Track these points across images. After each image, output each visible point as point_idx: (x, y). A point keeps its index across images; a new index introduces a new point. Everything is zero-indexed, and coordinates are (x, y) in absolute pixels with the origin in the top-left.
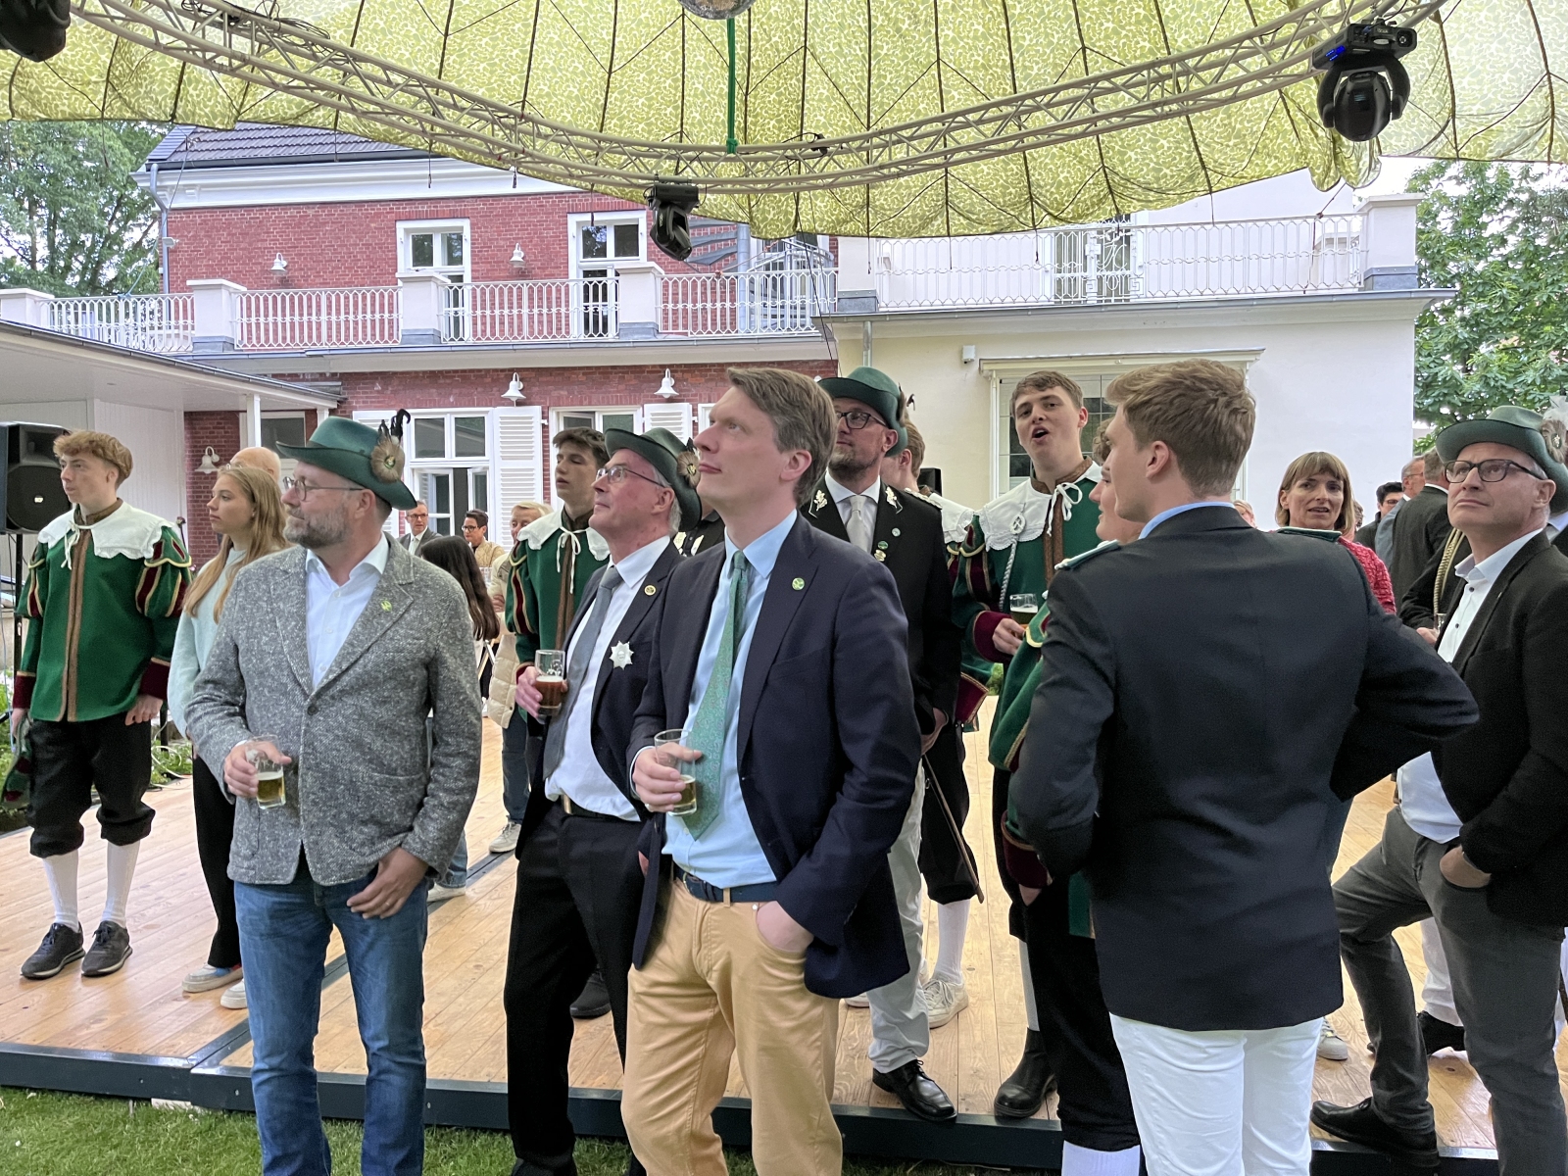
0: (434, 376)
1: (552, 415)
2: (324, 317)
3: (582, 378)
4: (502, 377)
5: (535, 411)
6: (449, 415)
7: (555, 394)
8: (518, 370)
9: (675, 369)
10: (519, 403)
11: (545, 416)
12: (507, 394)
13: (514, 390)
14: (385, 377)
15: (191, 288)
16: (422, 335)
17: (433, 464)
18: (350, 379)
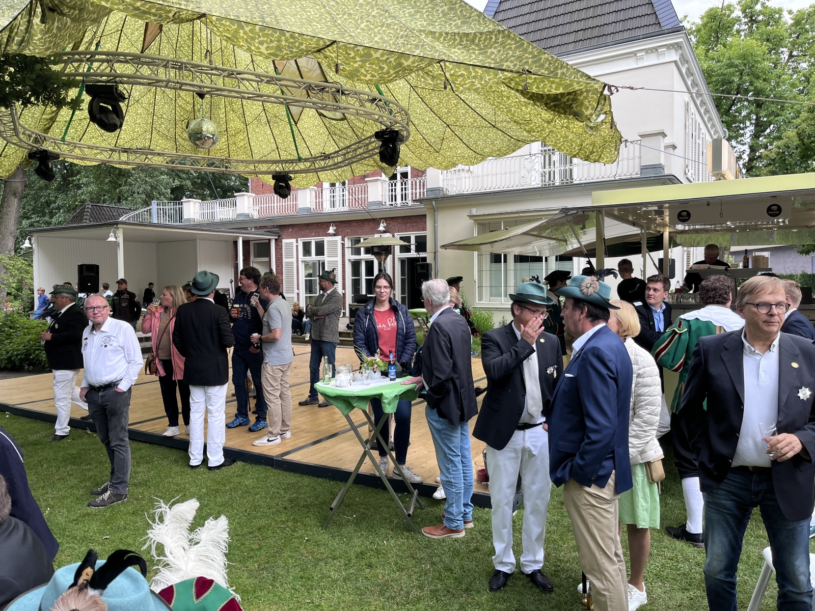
0: (308, 225)
1: (346, 239)
2: (276, 204)
3: (355, 224)
4: (327, 225)
5: (339, 238)
6: (313, 241)
7: (347, 231)
8: (334, 222)
9: (386, 219)
10: (335, 235)
11: (343, 240)
12: (330, 232)
13: (331, 230)
14: (292, 226)
15: (235, 197)
16: (304, 209)
17: (308, 258)
18: (283, 227)
